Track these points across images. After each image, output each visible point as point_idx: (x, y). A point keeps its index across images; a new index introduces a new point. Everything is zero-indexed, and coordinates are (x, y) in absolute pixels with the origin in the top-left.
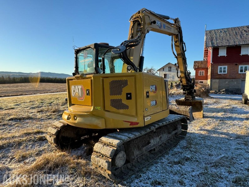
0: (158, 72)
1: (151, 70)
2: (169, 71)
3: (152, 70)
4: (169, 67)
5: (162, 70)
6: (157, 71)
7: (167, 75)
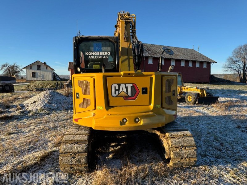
0: (25, 70)
1: (13, 66)
2: (38, 69)
3: (15, 67)
4: (37, 65)
5: (30, 68)
6: (24, 68)
7: (36, 74)
